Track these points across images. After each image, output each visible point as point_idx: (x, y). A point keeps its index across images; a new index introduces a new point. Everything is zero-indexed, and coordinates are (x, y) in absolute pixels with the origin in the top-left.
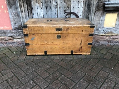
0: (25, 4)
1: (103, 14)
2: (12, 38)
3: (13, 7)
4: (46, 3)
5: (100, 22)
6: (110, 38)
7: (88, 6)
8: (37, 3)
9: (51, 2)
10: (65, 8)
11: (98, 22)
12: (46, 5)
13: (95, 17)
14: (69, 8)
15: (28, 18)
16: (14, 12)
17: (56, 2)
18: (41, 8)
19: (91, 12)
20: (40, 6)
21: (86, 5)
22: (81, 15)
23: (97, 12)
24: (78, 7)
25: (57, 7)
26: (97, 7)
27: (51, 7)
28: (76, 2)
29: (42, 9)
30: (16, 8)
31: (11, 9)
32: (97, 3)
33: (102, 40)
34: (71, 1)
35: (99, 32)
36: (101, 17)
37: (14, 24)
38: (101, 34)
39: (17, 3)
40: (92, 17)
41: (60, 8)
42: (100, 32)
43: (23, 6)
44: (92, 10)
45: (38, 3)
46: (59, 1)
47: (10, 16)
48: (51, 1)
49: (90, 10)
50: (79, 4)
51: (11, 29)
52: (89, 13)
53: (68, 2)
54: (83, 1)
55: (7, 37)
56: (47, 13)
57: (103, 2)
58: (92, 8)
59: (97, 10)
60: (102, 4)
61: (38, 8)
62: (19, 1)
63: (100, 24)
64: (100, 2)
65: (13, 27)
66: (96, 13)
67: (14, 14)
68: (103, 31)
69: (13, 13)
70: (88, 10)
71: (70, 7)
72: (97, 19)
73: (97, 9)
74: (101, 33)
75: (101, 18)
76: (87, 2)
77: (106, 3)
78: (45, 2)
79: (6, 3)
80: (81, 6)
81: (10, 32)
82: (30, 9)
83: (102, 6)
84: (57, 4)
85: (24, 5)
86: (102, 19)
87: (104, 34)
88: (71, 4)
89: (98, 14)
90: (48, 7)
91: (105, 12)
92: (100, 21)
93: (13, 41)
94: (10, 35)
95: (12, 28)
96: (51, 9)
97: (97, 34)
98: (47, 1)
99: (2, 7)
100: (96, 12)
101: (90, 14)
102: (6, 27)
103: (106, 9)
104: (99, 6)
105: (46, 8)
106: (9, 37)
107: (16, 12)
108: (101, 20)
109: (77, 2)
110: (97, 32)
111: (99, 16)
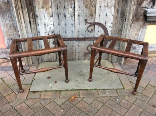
0: (26, 11)
1: (143, 26)
2: (6, 61)
3: (7, 16)
4: (58, 8)
5: (139, 37)
6: (151, 60)
7: (121, 14)
8: (43, 8)
9: (65, 8)
10: (86, 16)
11: (136, 37)
12: (58, 12)
13: (131, 30)
14: (92, 16)
15: (30, 31)
16: (8, 22)
17: (73, 7)
18: (49, 16)
19: (126, 22)
20: (48, 14)
21: (118, 13)
22: (110, 27)
23: (135, 23)
24: (106, 15)
25: (75, 14)
26: (135, 16)
27: (65, 15)
28: (103, 8)
29: (51, 17)
30: (11, 17)
31: (3, 18)
32: (134, 10)
34: (95, 6)
36: (139, 30)
37: (8, 41)
39: (13, 9)
40: (126, 31)
41: (79, 16)
42: (137, 52)
43: (21, 14)
44: (127, 21)
45: (45, 9)
46: (78, 7)
47: (2, 28)
48: (65, 6)
49: (124, 21)
50: (108, 11)
51: (4, 47)
52: (123, 25)
53: (92, 8)
54: (114, 6)
56: (59, 23)
57: (144, 9)
58: (127, 18)
59: (135, 21)
60: (142, 11)
61: (45, 16)
62: (15, 8)
64: (139, 8)
65: (7, 45)
66: (133, 25)
67: (9, 26)
69: (7, 25)
70: (121, 20)
71: (94, 15)
72: (134, 34)
73: (135, 19)
74: (139, 53)
75: (140, 32)
76: (120, 9)
77: (148, 11)
78: (56, 8)
81: (2, 52)
82: (33, 18)
83: (142, 14)
84: (75, 10)
85: (24, 13)
86: (142, 33)
88: (96, 11)
89: (135, 26)
90: (60, 15)
91: (146, 23)
92: (138, 35)
93: (7, 64)
94: (3, 56)
95: (5, 45)
96: (65, 17)
98: (59, 6)
100: (132, 23)
101: (125, 25)
103: (147, 20)
104: (137, 15)
105: (58, 15)
106: (2, 58)
107: (11, 23)
108: (140, 34)
109: (105, 7)
110: (133, 51)
111: (137, 29)
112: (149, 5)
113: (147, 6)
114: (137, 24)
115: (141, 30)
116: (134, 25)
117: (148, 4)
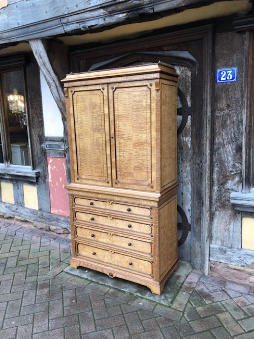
1: (235, 218)
2: (66, 232)
5: (231, 234)
7: (196, 194)
11: (226, 233)
13: (216, 220)
19: (204, 208)
21: (194, 192)
22: (189, 210)
23: (220, 211)
24: (182, 194)
26: (219, 200)
32: (216, 191)
33: (237, 280)
35: (227, 259)
36: (230, 224)
38: (233, 264)
40: (205, 221)
42: (230, 259)
49: (202, 205)
50: (184, 188)
51: (67, 215)
52: (201, 210)
54: (191, 183)
55: (60, 228)
57: (230, 191)
58: (204, 201)
59: (219, 207)
63: (229, 237)
64: (223, 190)
68: (238, 259)
70: (198, 203)
72: (222, 227)
73: (218, 204)
74: (232, 261)
75: (232, 226)
76: (196, 188)
77: (231, 196)
79: (65, 174)
80: (189, 191)
81: (64, 221)
86: (234, 229)
87: (243, 266)
89: (222, 215)
91: (238, 214)
92: (229, 231)
93: (66, 236)
94: (64, 225)
97: (222, 261)
99: (61, 179)
100: (216, 209)
101: (203, 212)
102: (61, 211)
103: (235, 208)
104: (221, 199)
106: (63, 228)
108: (231, 229)
109: (179, 182)
110: (222, 256)
111: (225, 221)
112: (238, 187)
113: (234, 187)
114: (223, 212)
115: (232, 223)
116: (220, 214)
117: (235, 185)
